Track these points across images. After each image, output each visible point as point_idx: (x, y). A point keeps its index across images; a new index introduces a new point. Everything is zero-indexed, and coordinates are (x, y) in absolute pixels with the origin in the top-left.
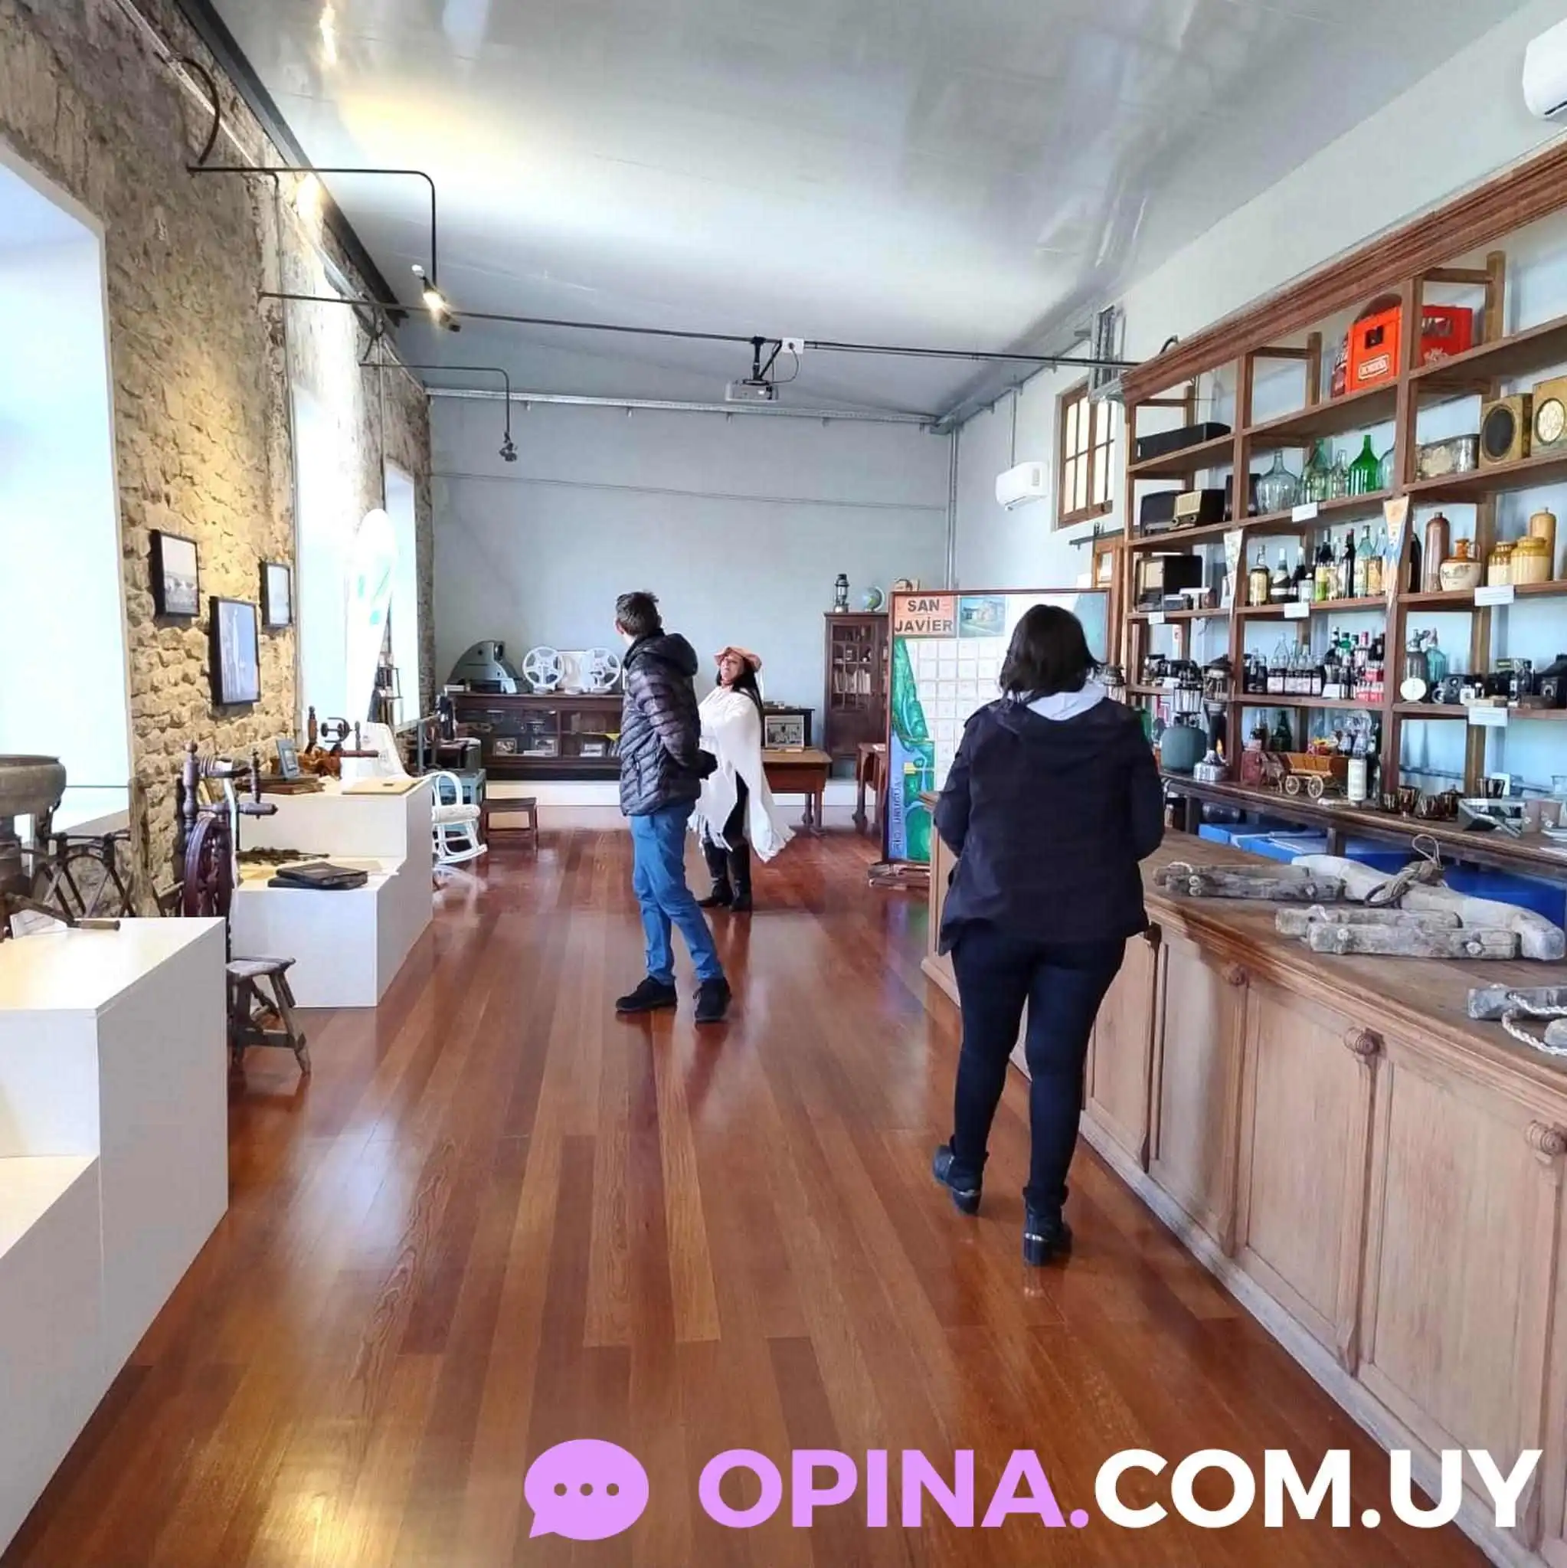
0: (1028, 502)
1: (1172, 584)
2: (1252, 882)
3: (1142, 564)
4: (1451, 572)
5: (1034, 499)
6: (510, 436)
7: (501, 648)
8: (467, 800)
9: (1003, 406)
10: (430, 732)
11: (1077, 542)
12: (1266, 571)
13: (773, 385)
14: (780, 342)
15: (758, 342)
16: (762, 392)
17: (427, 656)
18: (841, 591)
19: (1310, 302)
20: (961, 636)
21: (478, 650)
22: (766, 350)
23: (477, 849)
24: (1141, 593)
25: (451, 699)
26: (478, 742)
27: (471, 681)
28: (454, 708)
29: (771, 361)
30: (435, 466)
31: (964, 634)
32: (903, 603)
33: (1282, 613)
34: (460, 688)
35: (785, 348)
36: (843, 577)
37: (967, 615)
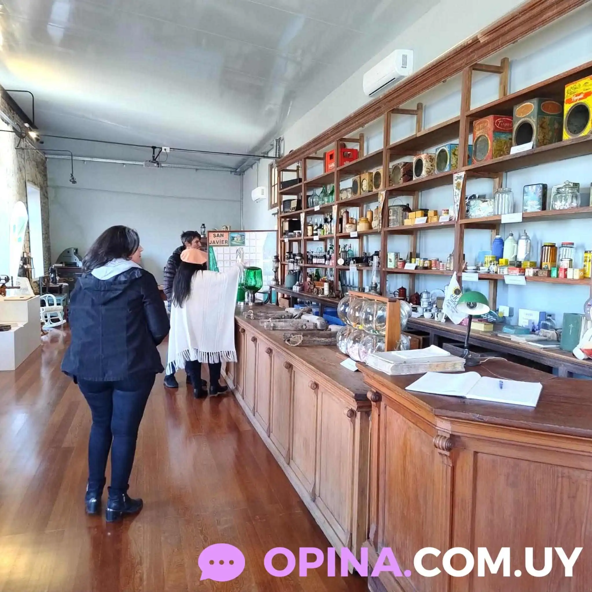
0: (261, 200)
1: (291, 229)
2: (268, 315)
3: (284, 223)
4: (348, 227)
5: (263, 199)
6: (73, 175)
7: (77, 250)
8: (58, 304)
9: (255, 166)
10: (45, 280)
11: (274, 214)
12: (312, 225)
13: (160, 163)
14: (161, 148)
15: (154, 148)
16: (156, 165)
17: (47, 254)
18: (203, 229)
19: (317, 145)
20: (231, 246)
21: (68, 251)
22: (157, 150)
23: (63, 322)
24: (284, 232)
25: (56, 269)
26: (67, 284)
27: (65, 262)
28: (57, 272)
29: (158, 155)
30: (49, 183)
31: (232, 245)
32: (211, 235)
33: (313, 239)
34: (61, 265)
35: (163, 150)
36: (203, 225)
37: (233, 238)
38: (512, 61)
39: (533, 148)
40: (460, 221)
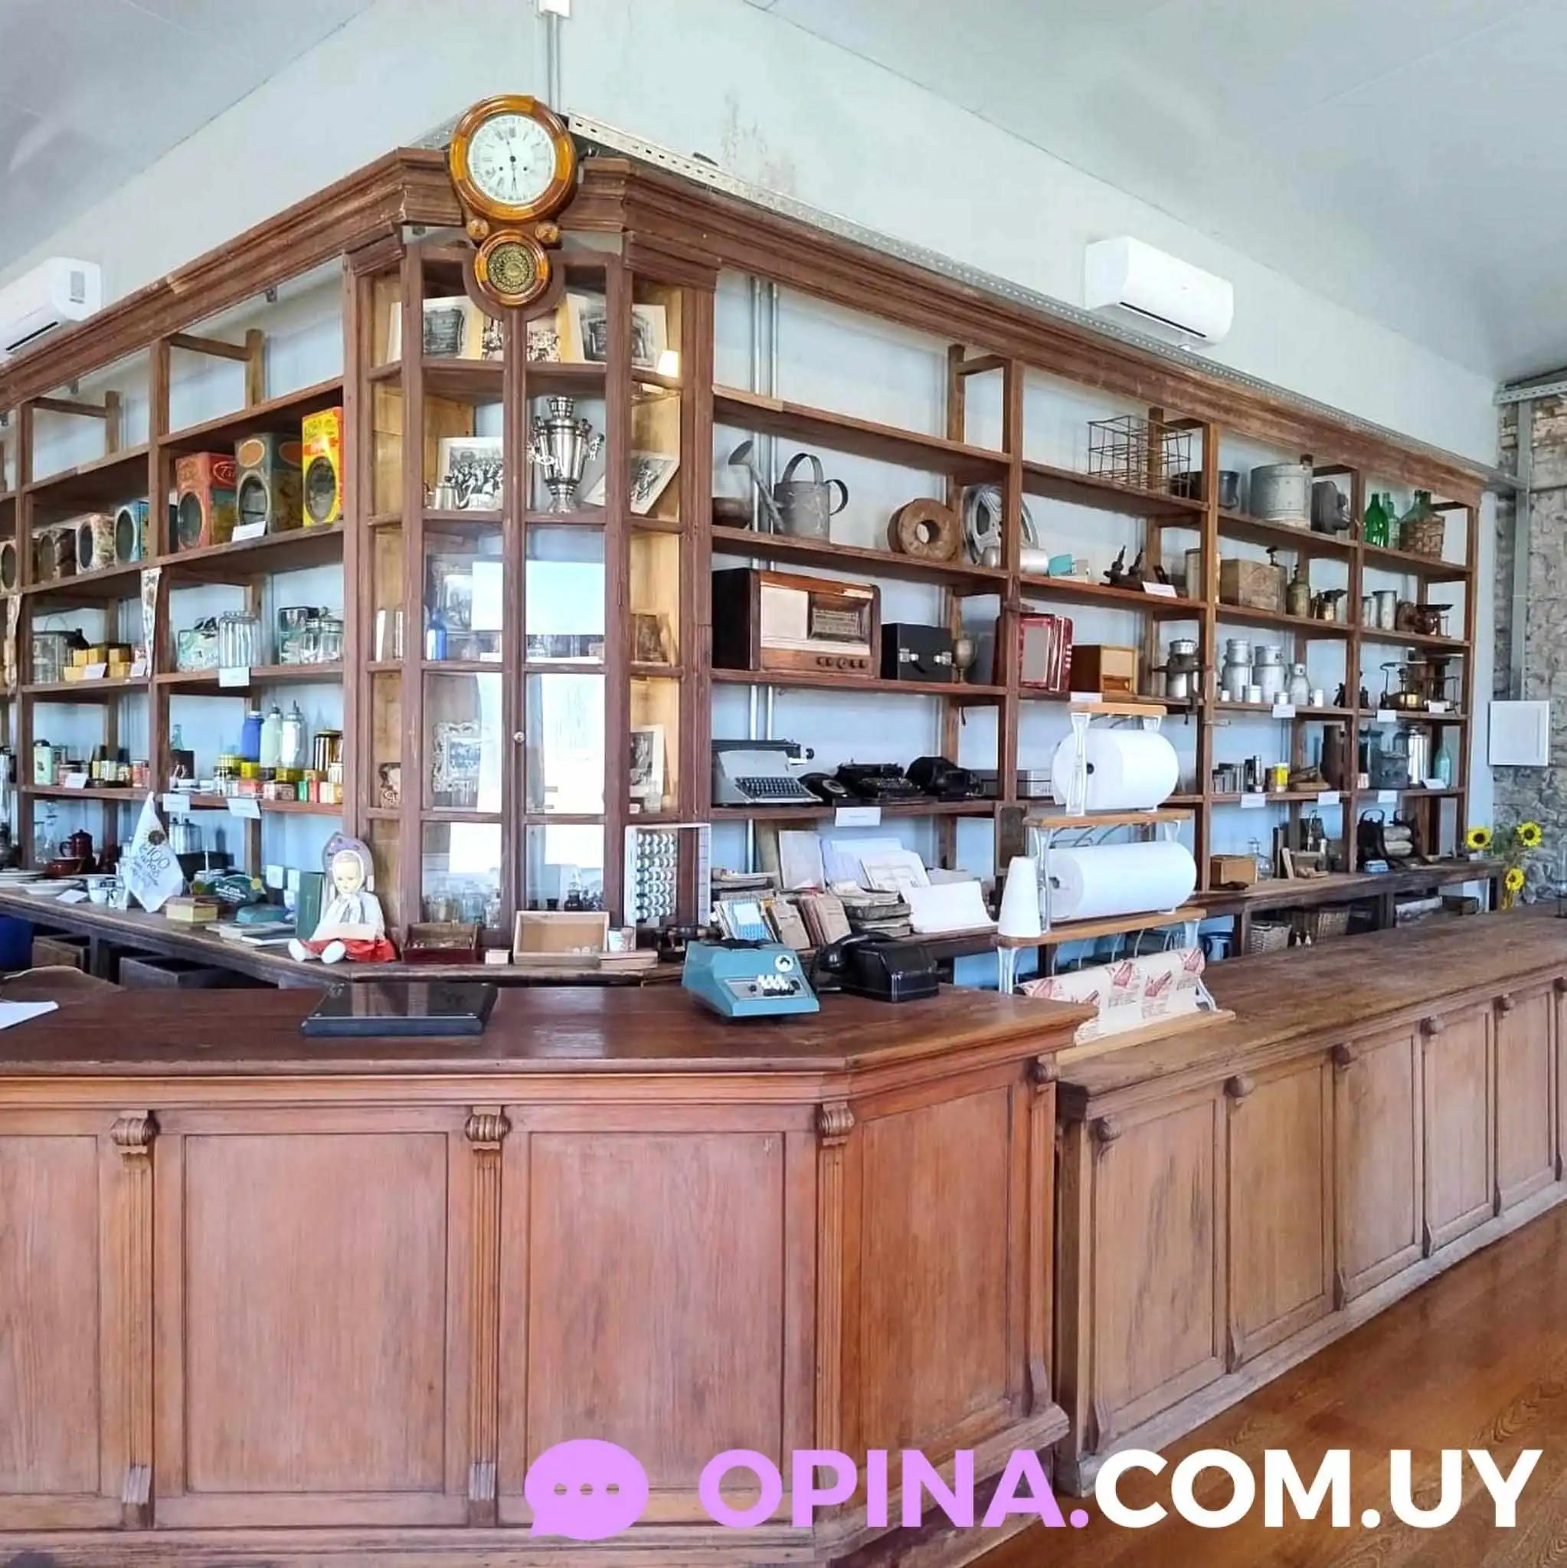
38: (269, 340)
39: (266, 532)
40: (156, 676)
